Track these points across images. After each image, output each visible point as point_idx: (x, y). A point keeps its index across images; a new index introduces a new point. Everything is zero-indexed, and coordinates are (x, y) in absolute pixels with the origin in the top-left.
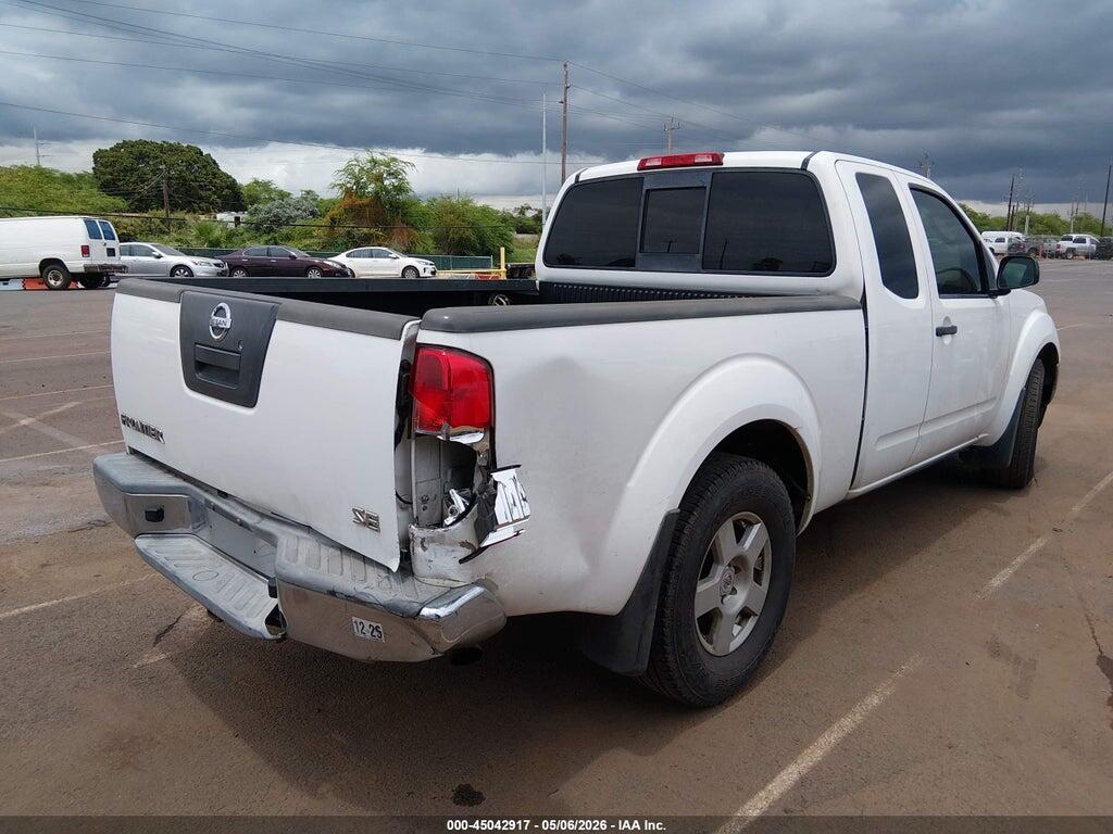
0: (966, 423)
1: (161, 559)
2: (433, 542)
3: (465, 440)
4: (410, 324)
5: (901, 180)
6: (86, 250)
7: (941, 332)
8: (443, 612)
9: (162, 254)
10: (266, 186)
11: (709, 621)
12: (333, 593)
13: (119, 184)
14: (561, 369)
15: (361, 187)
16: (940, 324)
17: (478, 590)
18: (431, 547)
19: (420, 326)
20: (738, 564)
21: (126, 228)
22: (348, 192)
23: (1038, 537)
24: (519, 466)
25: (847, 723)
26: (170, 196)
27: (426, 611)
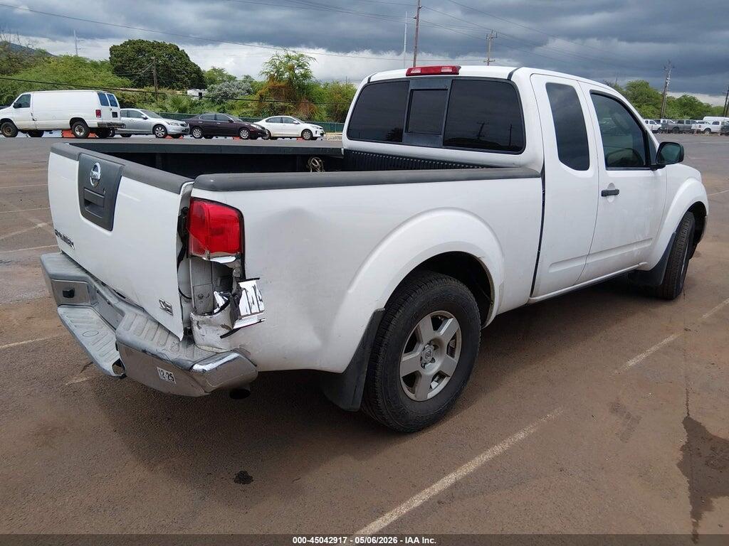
0: (626, 255)
1: (68, 321)
2: (205, 324)
3: (222, 260)
4: (186, 184)
5: (584, 87)
6: (98, 113)
7: (605, 194)
8: (207, 367)
9: (148, 117)
10: (220, 72)
11: (412, 379)
12: (144, 351)
13: (126, 68)
14: (296, 216)
15: (280, 74)
16: (606, 188)
17: (235, 355)
18: (203, 327)
19: (194, 186)
20: (436, 344)
21: (129, 98)
22: (272, 77)
23: (672, 333)
24: (258, 279)
25: (498, 449)
26: (158, 78)
27: (196, 367)
